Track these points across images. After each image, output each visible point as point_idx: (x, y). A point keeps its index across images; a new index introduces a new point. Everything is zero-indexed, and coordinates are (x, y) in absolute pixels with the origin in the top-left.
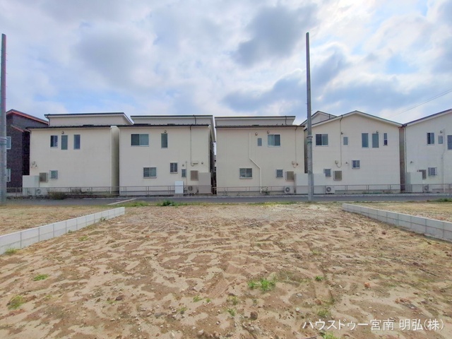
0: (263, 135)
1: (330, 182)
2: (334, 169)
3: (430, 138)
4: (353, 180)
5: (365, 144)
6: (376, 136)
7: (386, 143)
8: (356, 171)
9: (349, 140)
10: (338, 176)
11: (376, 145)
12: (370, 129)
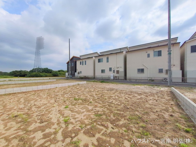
0: (151, 52)
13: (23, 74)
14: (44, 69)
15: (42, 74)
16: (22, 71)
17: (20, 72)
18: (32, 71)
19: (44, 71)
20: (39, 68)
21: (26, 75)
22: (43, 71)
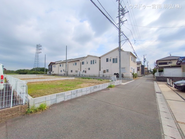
0: (74, 63)
1: (84, 73)
2: (85, 70)
3: (107, 60)
4: (89, 73)
5: (91, 64)
6: (94, 61)
7: (96, 63)
8: (89, 71)
9: (88, 63)
10: (86, 72)
11: (93, 63)
12: (92, 59)
13: (25, 72)
14: (42, 68)
15: (39, 72)
16: (25, 70)
17: (23, 70)
18: (32, 70)
19: (42, 70)
20: (38, 68)
21: (27, 73)
22: (40, 70)
